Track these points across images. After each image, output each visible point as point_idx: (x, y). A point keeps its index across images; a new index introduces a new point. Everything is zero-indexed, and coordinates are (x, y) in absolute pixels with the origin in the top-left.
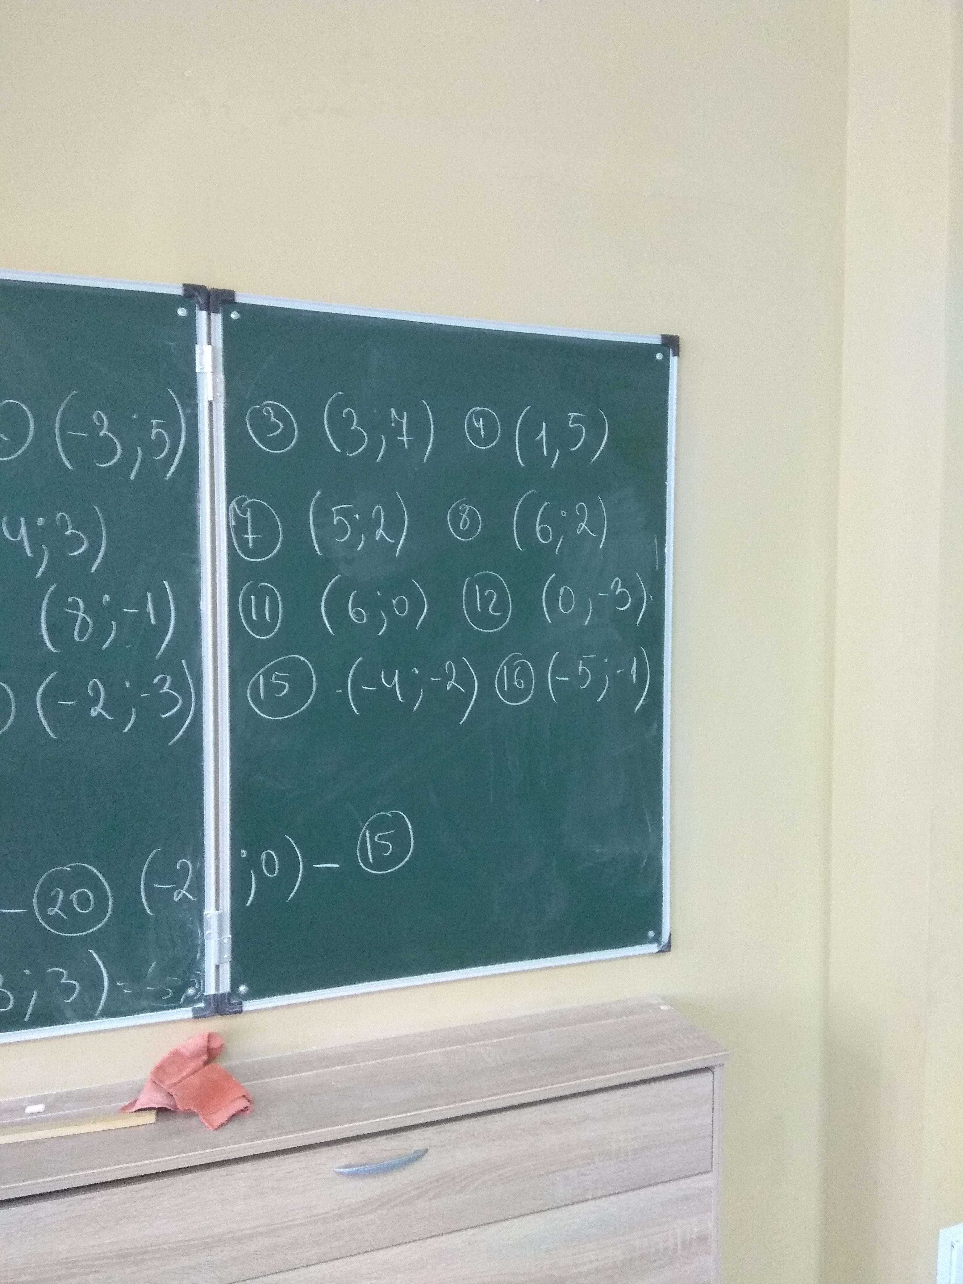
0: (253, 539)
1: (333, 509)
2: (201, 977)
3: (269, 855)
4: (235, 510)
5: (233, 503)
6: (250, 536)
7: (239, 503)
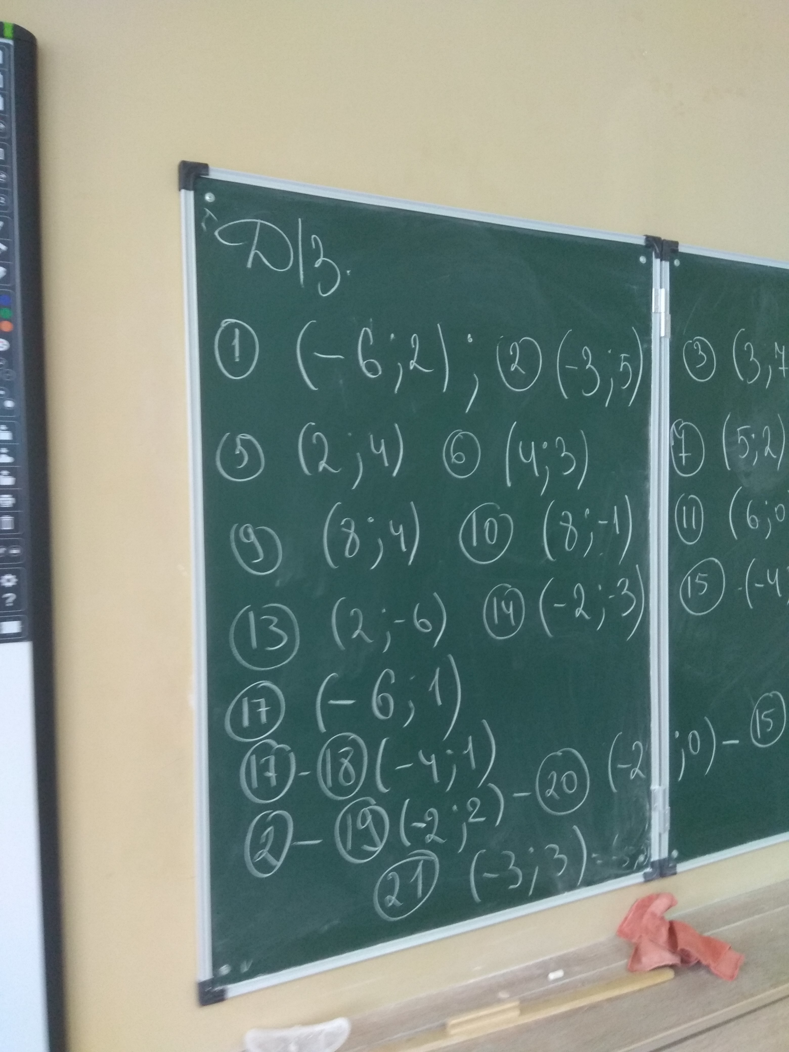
0: (686, 457)
1: (738, 429)
2: (648, 846)
3: (694, 735)
4: (674, 431)
5: (673, 426)
6: (683, 455)
7: (677, 425)
